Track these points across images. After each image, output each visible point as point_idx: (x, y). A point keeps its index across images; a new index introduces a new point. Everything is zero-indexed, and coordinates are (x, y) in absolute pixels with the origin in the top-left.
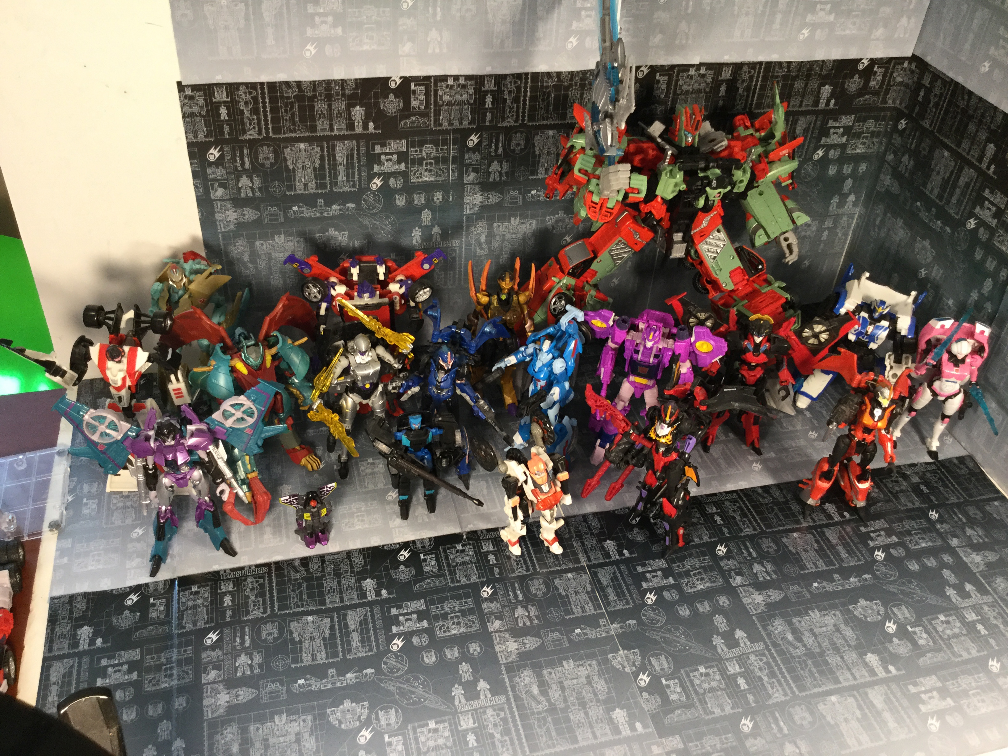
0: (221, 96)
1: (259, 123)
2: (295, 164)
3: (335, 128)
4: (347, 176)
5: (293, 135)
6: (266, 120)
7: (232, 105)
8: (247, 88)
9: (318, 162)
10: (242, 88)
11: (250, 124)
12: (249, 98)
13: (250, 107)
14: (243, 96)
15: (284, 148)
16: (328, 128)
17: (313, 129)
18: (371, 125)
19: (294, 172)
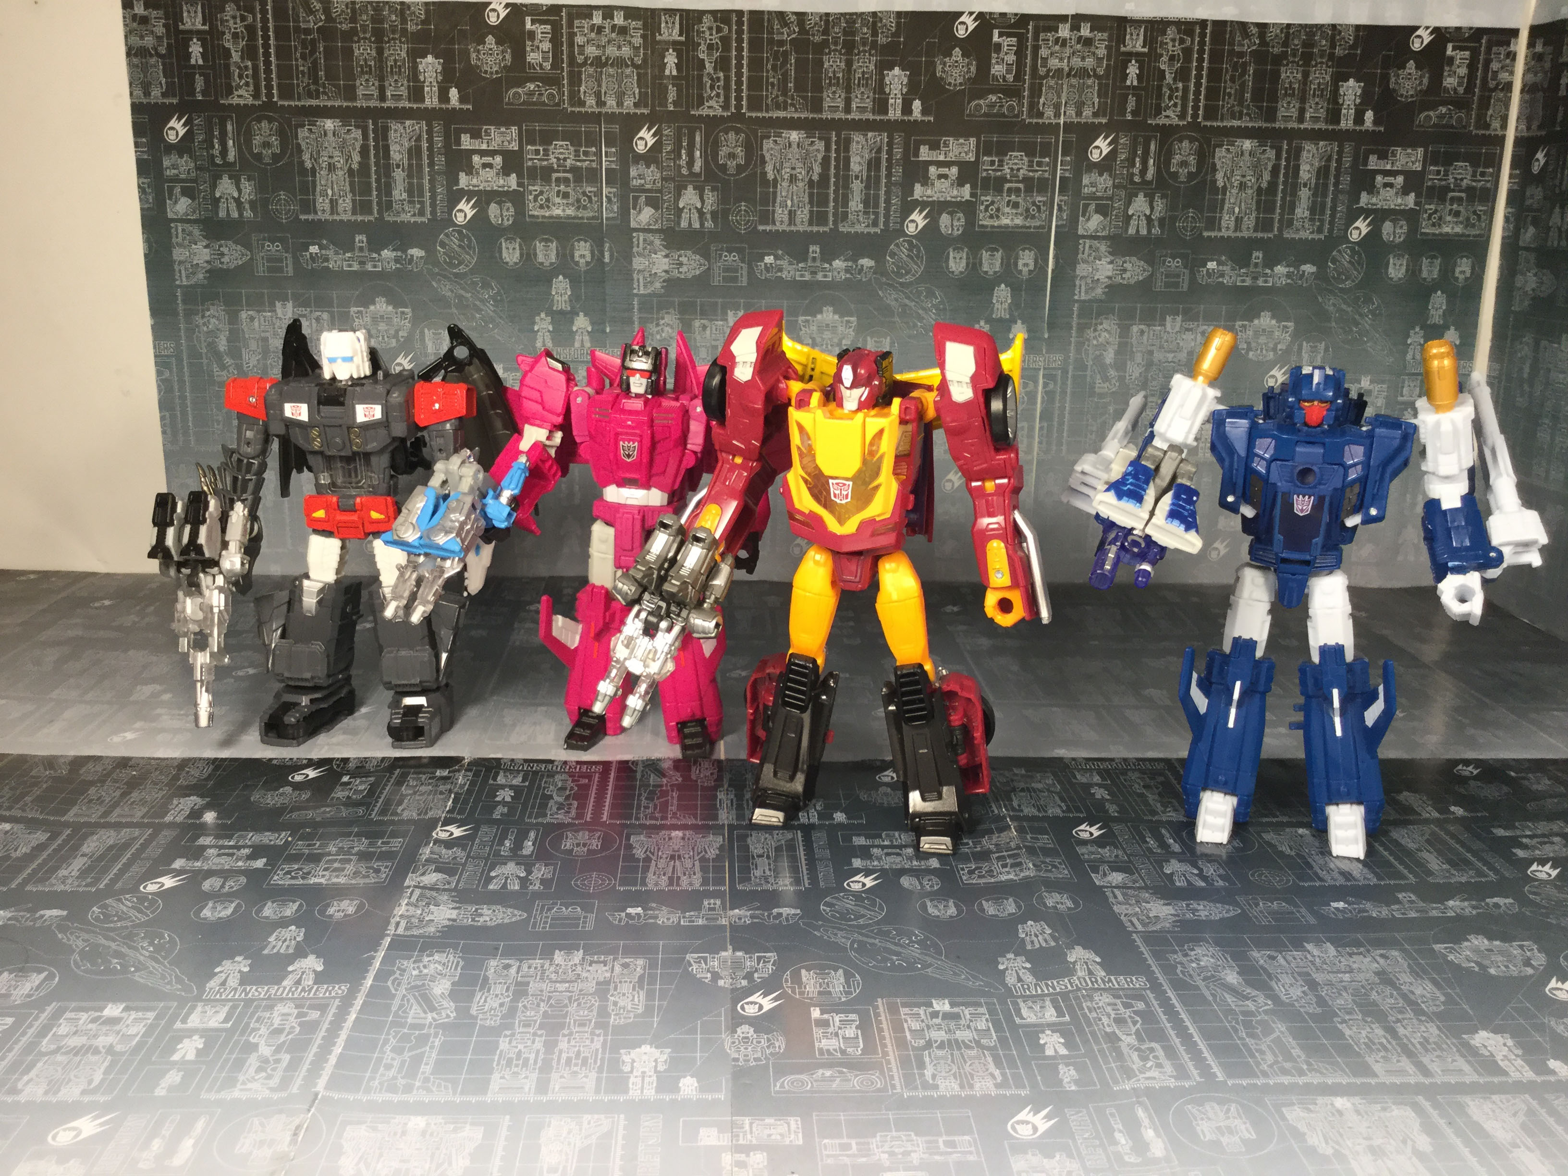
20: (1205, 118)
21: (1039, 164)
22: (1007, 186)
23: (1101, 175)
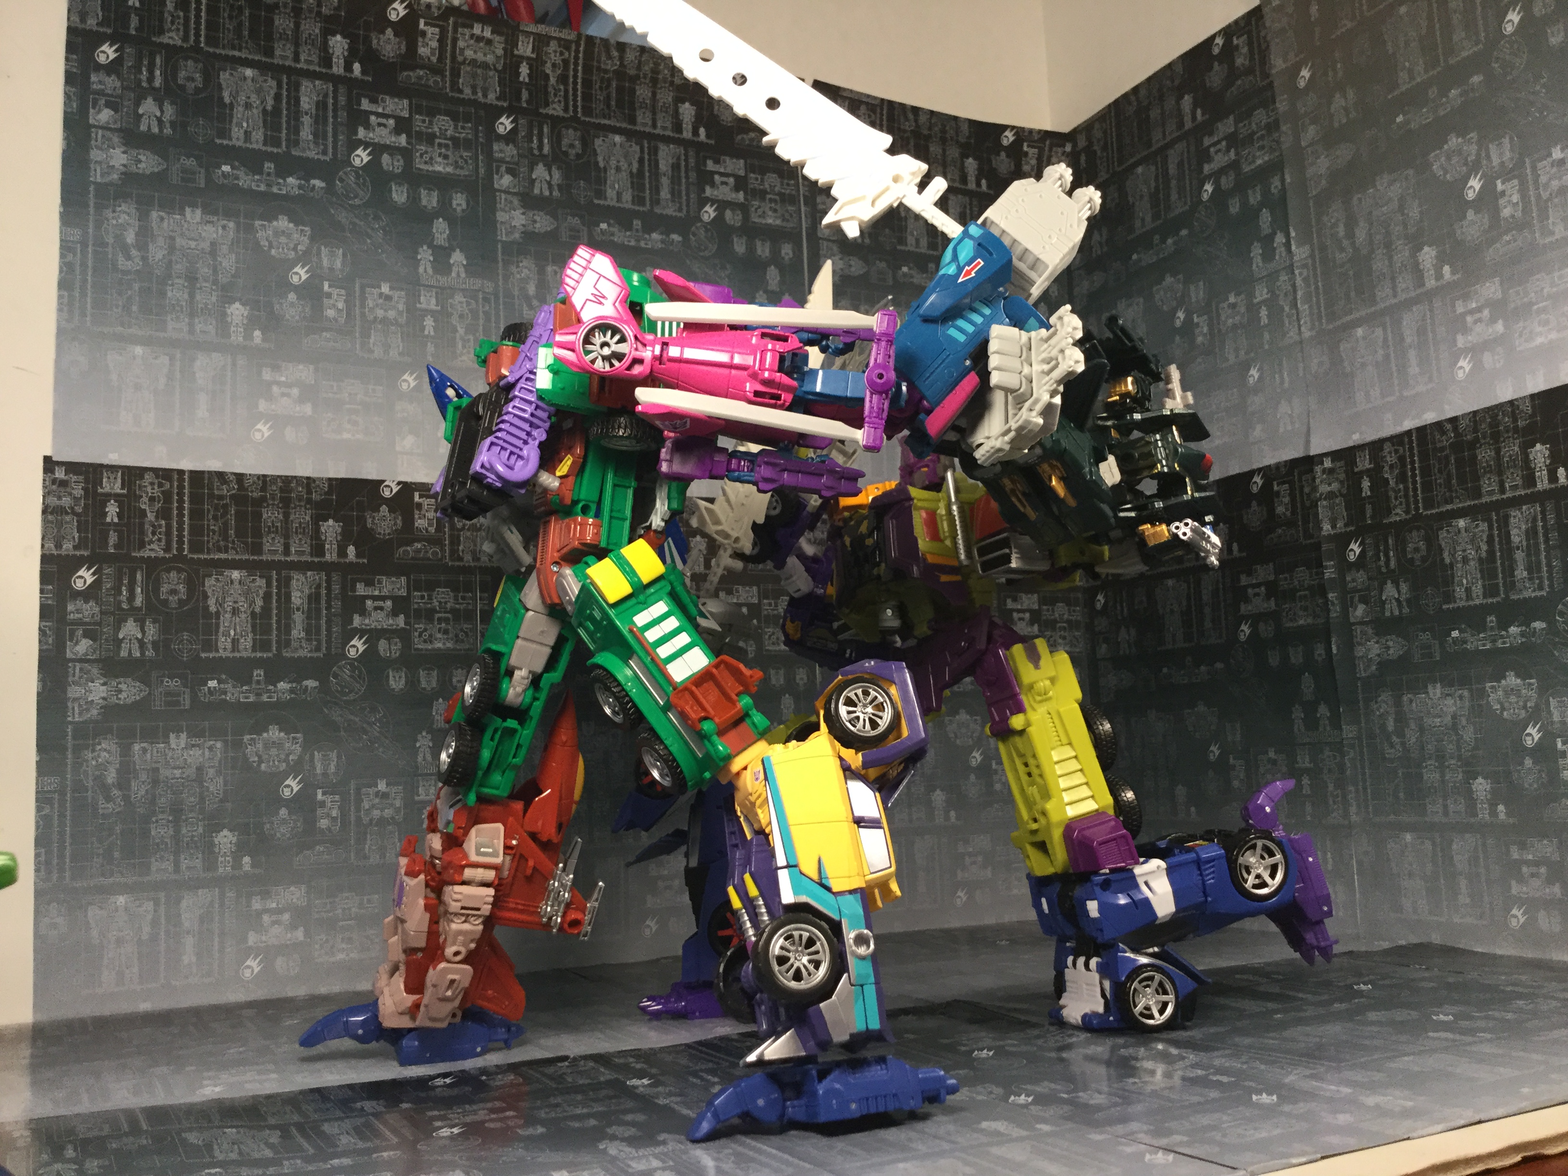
0: (112, 485)
1: (168, 533)
2: (220, 604)
3: (293, 550)
4: (308, 631)
5: (223, 556)
6: (180, 529)
7: (127, 502)
8: (157, 477)
9: (259, 603)
10: (148, 477)
11: (154, 533)
12: (157, 492)
13: (158, 506)
14: (149, 488)
15: (205, 576)
16: (281, 549)
17: (257, 549)
18: (351, 550)
19: (218, 618)
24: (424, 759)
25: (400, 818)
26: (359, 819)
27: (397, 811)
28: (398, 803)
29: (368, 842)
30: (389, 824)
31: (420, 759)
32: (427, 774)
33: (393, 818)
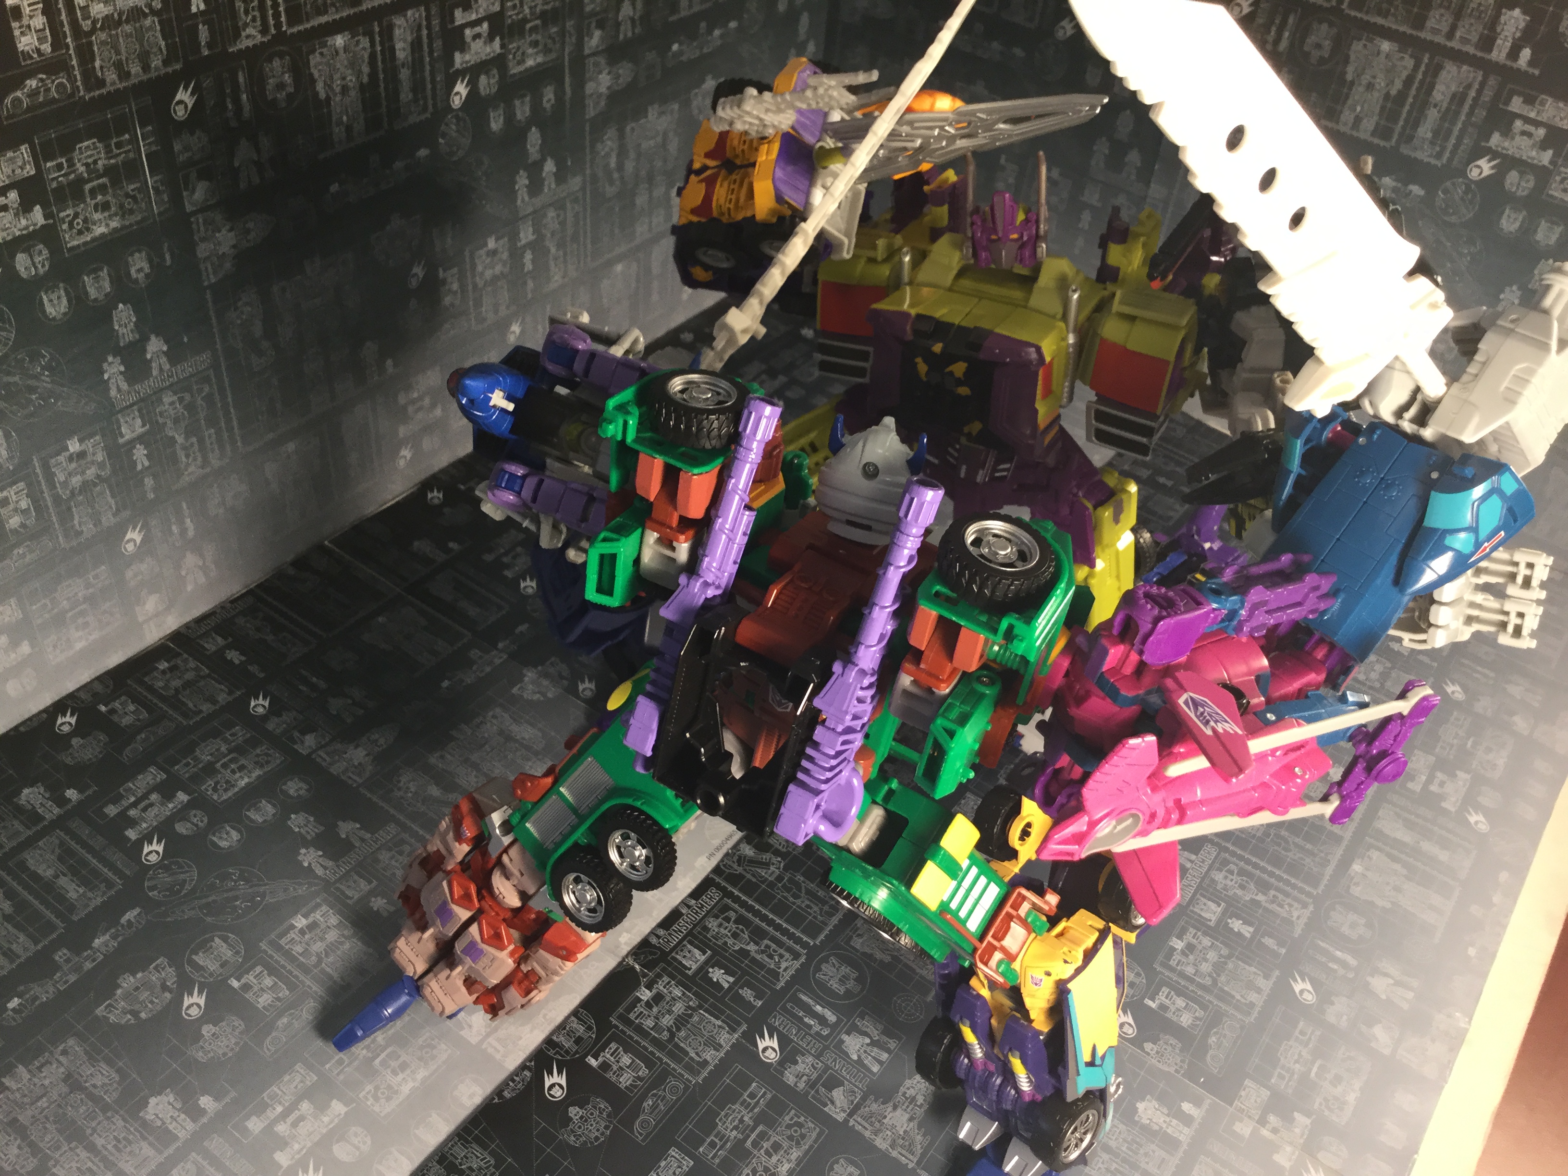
20: (290, 24)
21: (119, 145)
22: (88, 187)
23: (192, 134)
24: (119, 390)
25: (107, 472)
26: (57, 499)
27: (101, 465)
28: (100, 457)
29: (76, 517)
30: (95, 485)
31: (113, 393)
32: (127, 407)
33: (98, 476)
